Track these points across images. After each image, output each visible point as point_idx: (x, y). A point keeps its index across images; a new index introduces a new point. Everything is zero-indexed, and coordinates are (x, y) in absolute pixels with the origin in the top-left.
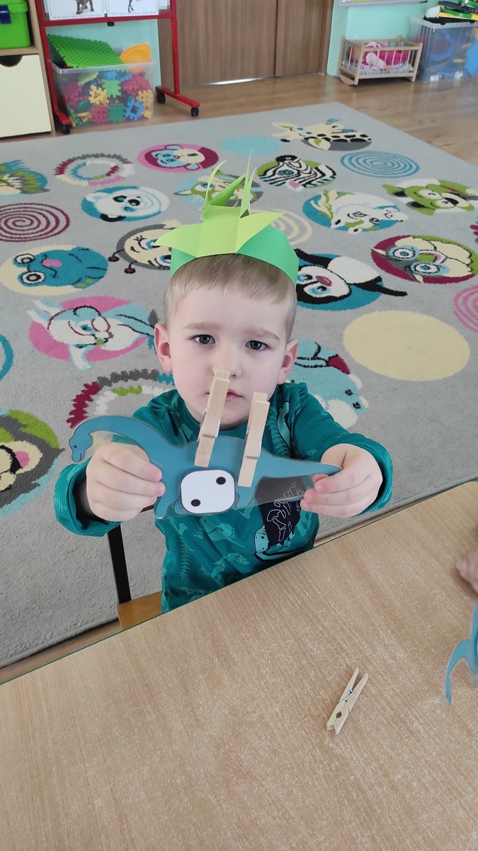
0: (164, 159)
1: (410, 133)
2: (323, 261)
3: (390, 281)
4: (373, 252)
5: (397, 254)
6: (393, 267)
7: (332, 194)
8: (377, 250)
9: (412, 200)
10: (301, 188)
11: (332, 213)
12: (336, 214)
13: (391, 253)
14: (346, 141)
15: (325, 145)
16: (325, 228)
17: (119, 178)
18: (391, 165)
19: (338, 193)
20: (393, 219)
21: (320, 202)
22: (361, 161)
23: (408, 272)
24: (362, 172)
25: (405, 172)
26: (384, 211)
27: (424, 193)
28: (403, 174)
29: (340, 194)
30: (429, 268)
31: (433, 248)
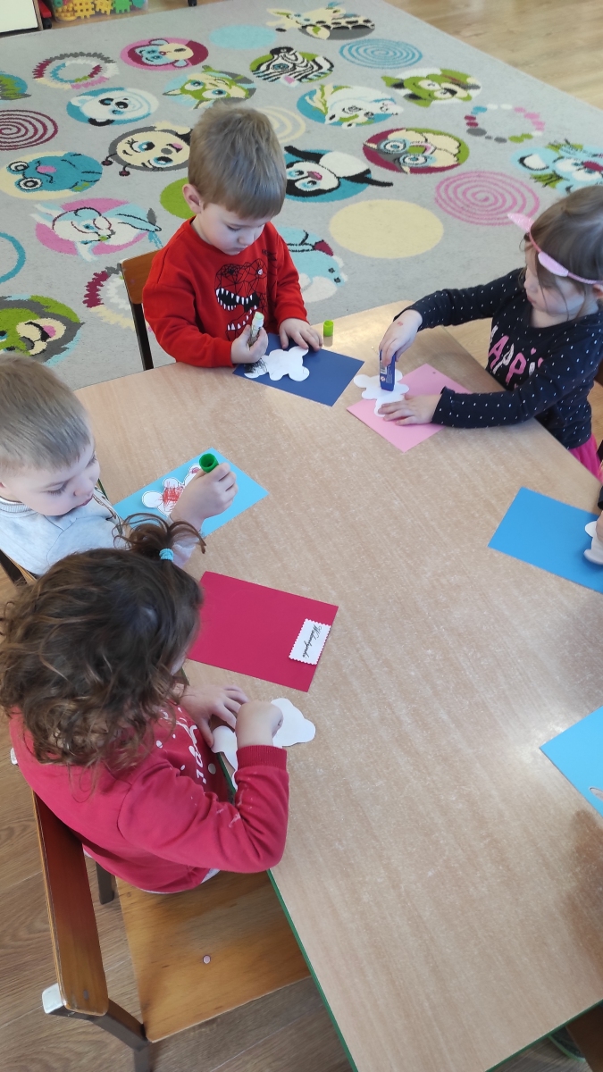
0: (149, 56)
1: (430, 22)
2: (315, 157)
3: (378, 173)
5: (388, 147)
6: (383, 160)
7: (328, 89)
9: (410, 92)
10: (296, 83)
11: (326, 109)
13: (382, 146)
14: (348, 28)
15: (325, 34)
16: (320, 124)
17: (103, 80)
19: (334, 87)
20: (388, 112)
21: (314, 98)
23: (397, 165)
25: (407, 61)
26: (380, 104)
27: (424, 84)
29: (336, 88)
30: (417, 159)
31: (424, 140)
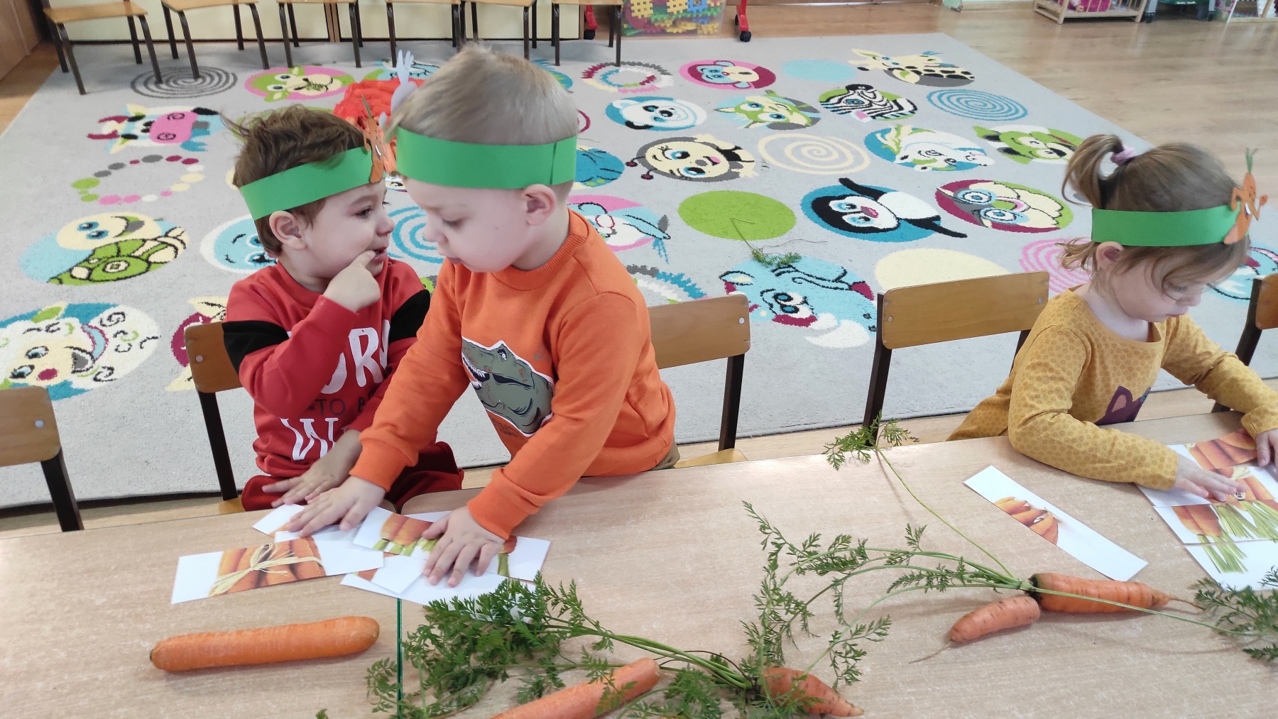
0: (710, 75)
3: (949, 221)
4: (939, 191)
5: (968, 197)
7: (906, 129)
8: (943, 191)
9: (1006, 146)
11: (899, 148)
12: (904, 149)
13: (960, 196)
14: (942, 76)
15: (914, 79)
17: (653, 88)
18: (992, 107)
20: (975, 162)
22: (953, 99)
24: (954, 111)
27: (1025, 141)
28: (1003, 118)
29: (914, 130)
30: (1004, 215)
31: (1015, 196)
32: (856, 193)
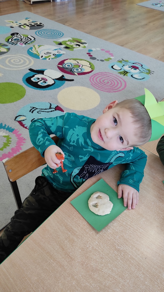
1: (56, 21)
2: (42, 72)
3: (67, 76)
4: (58, 66)
5: (66, 66)
6: (66, 71)
7: (36, 46)
8: (59, 66)
9: (65, 46)
10: (24, 45)
11: (39, 53)
12: (40, 54)
13: (64, 66)
14: (35, 26)
15: (28, 28)
16: (38, 59)
18: (54, 34)
19: (38, 46)
20: (61, 53)
21: (33, 50)
22: (42, 33)
23: (72, 72)
24: (45, 37)
25: (59, 36)
26: (57, 51)
27: (68, 43)
28: (59, 37)
29: (39, 46)
30: (78, 70)
31: (77, 63)
32: (36, 73)
